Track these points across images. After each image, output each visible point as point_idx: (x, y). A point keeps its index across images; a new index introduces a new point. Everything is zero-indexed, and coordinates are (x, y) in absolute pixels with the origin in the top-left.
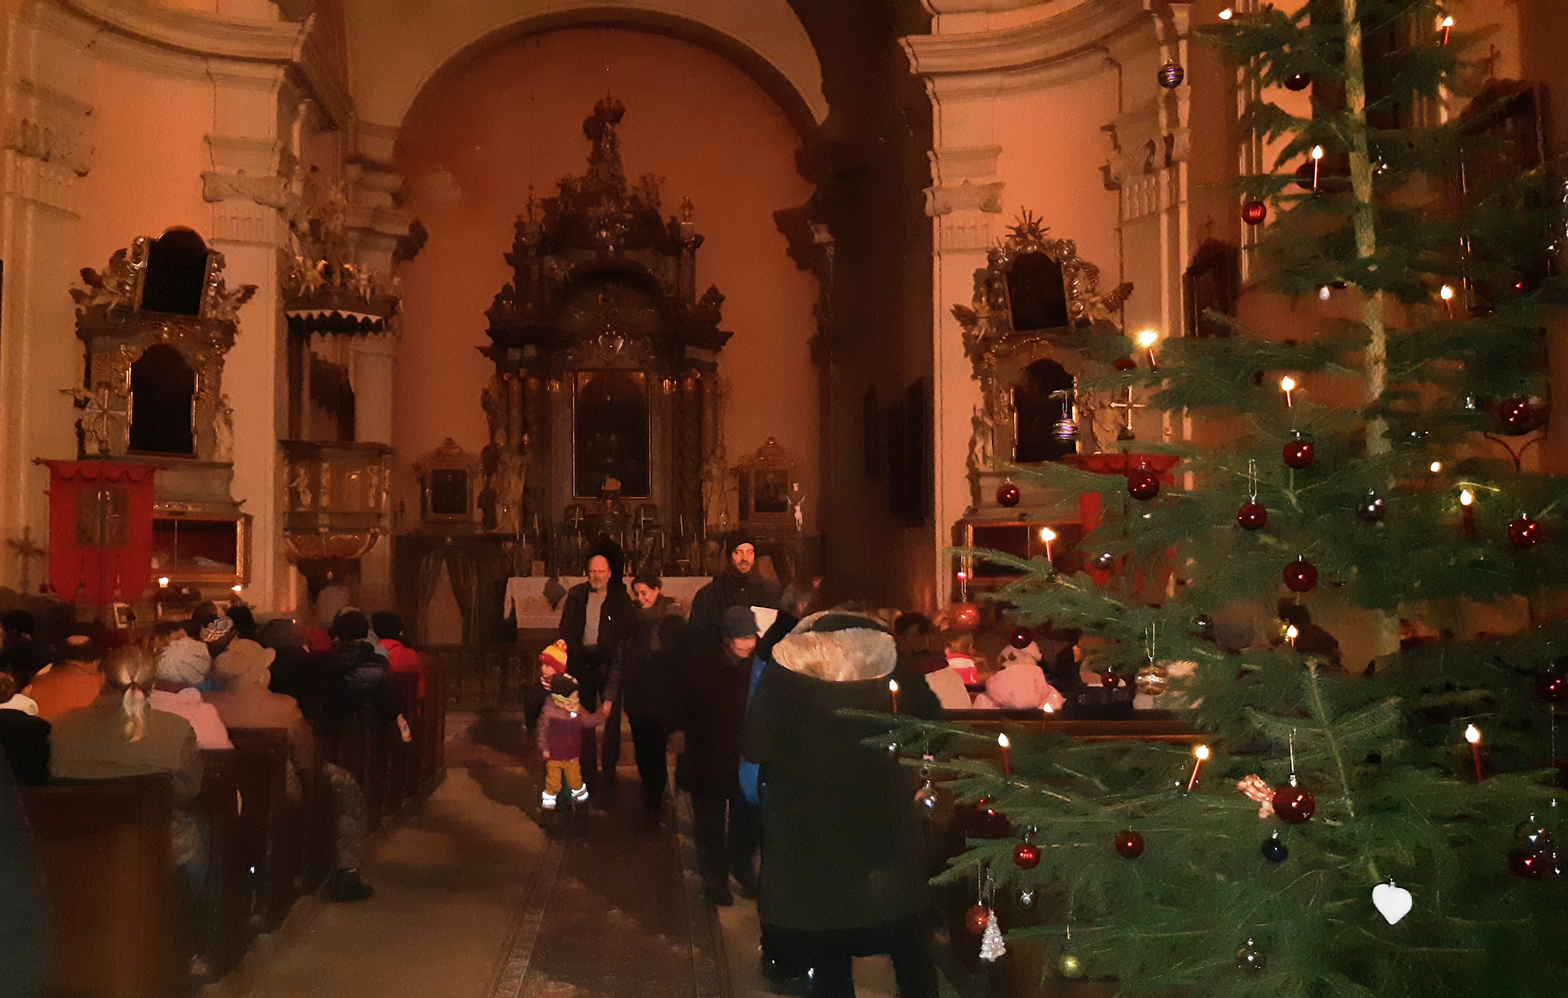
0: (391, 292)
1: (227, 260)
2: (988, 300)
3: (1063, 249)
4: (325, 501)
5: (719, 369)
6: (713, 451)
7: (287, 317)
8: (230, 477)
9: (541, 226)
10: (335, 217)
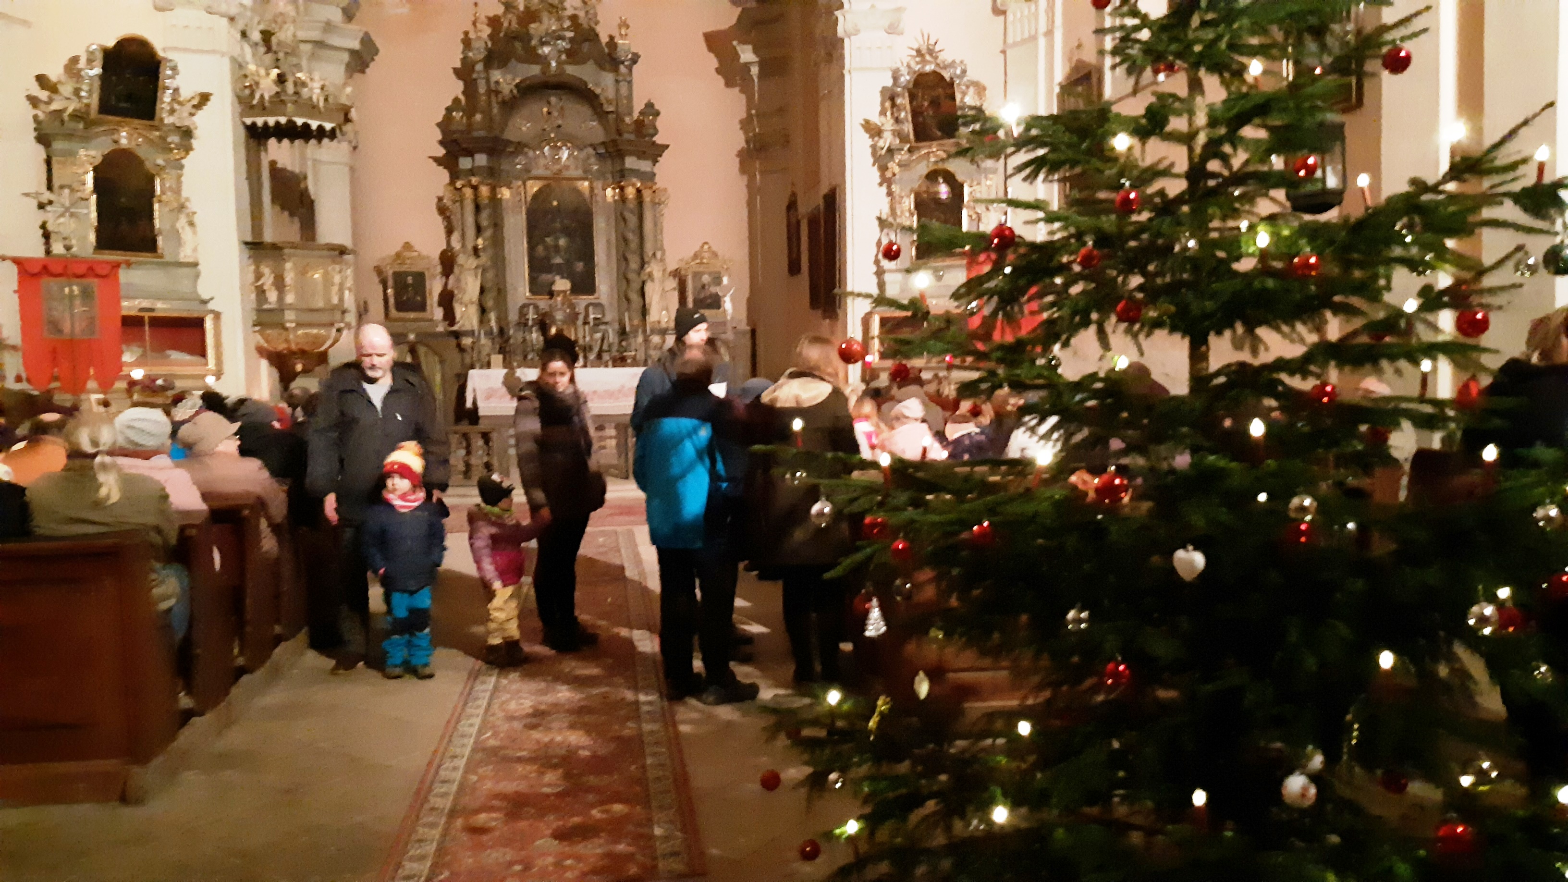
0: (344, 100)
1: (180, 68)
2: (892, 114)
3: (956, 68)
4: (290, 298)
5: (657, 179)
6: (654, 255)
7: (244, 123)
8: (197, 276)
9: (486, 43)
10: (286, 26)
